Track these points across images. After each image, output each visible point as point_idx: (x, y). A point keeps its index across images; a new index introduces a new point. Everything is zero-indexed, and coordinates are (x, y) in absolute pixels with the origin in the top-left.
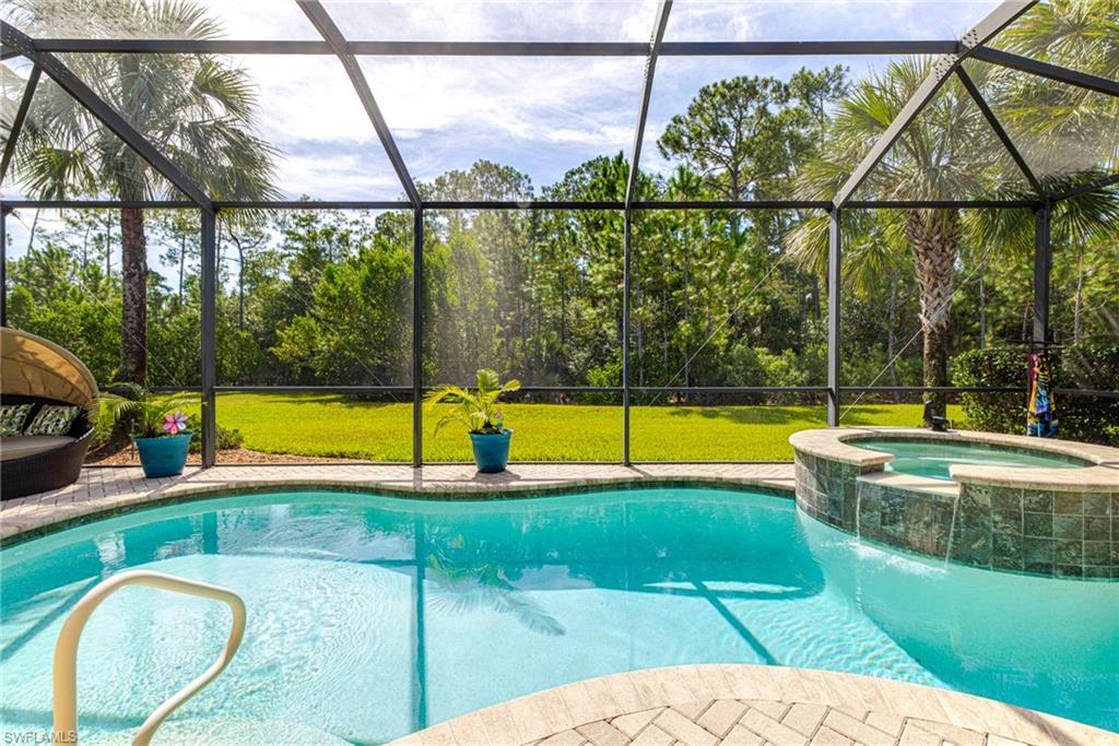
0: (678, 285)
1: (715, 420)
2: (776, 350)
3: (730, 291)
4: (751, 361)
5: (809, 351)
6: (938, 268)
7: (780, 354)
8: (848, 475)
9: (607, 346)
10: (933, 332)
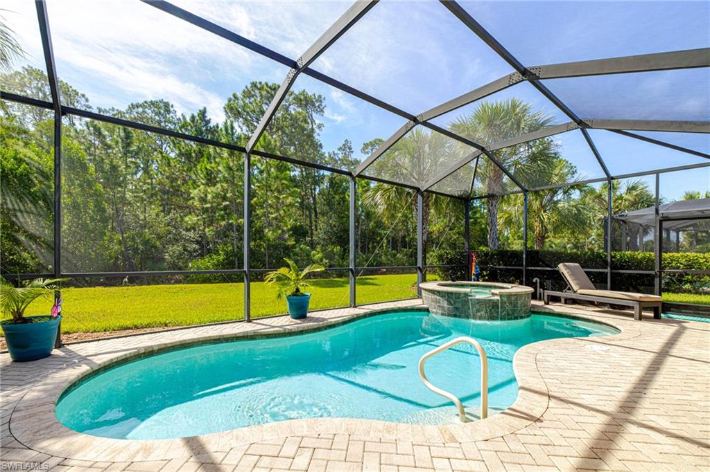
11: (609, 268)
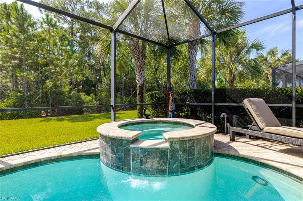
0: (46, 65)
1: (62, 122)
2: (88, 93)
3: (70, 71)
4: (78, 98)
5: (99, 94)
6: (141, 65)
7: (89, 95)
8: (126, 144)
9: (9, 92)
10: (140, 86)
11: (294, 103)
